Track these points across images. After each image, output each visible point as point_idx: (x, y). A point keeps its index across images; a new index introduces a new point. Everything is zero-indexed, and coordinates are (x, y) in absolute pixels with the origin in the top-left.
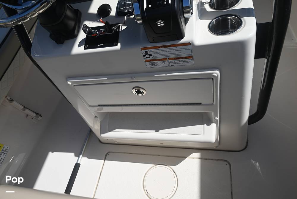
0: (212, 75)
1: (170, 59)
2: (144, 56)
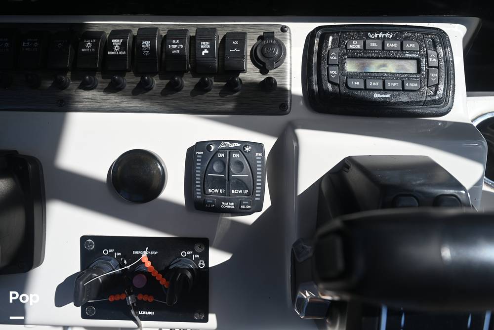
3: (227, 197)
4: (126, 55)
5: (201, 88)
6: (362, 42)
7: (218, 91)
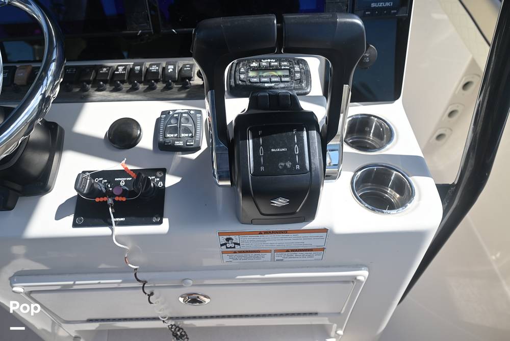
0: (356, 278)
1: (276, 251)
2: (222, 245)
3: (179, 138)
4: (125, 73)
5: (168, 88)
6: (258, 63)
7: (177, 89)
